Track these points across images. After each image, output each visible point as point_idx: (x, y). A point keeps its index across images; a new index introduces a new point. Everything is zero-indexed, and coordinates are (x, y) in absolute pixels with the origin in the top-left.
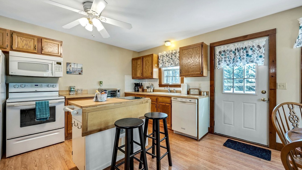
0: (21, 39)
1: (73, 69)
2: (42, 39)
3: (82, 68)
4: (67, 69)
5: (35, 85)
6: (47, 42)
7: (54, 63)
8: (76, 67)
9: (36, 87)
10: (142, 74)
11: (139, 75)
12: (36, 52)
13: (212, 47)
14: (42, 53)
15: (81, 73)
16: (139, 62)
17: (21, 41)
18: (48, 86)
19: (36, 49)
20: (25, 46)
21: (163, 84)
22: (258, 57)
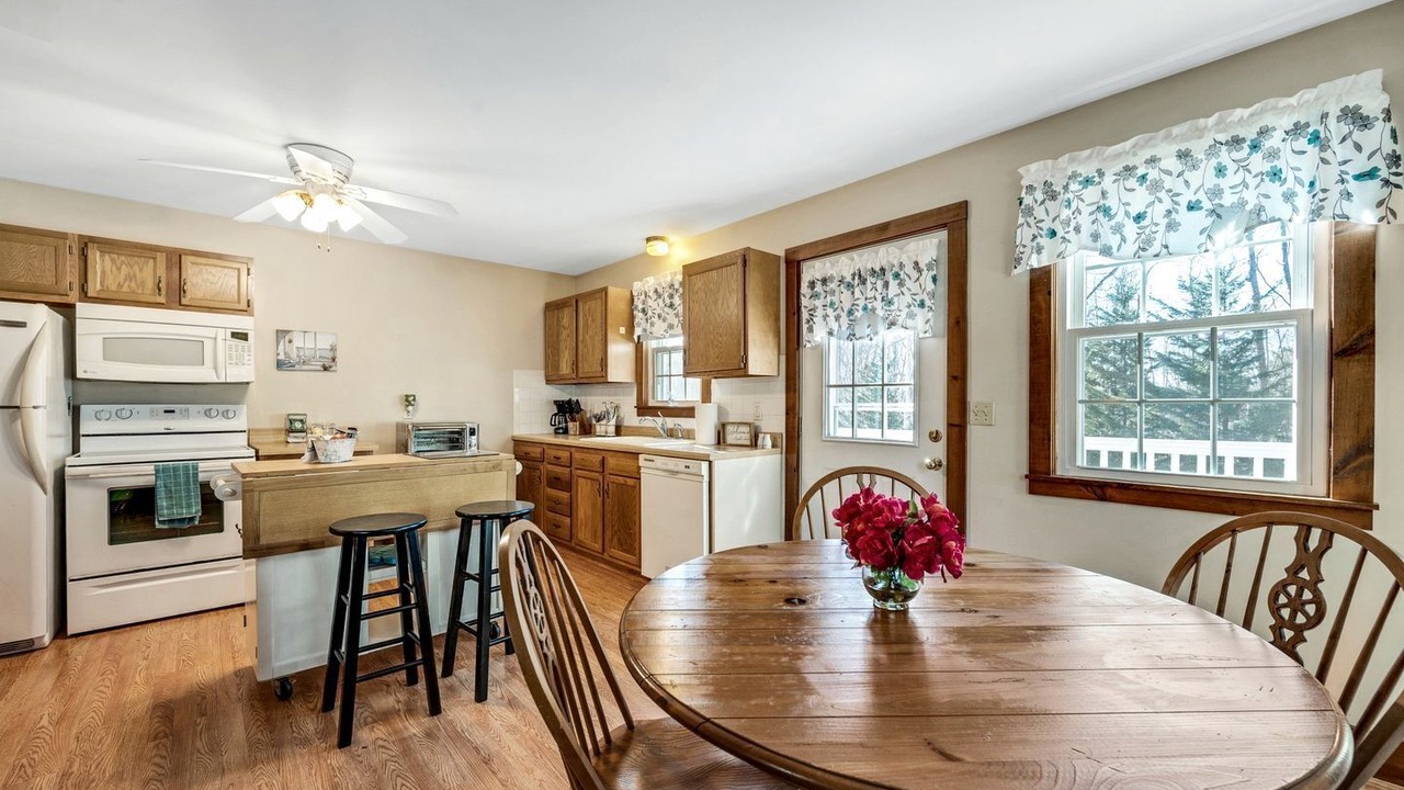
0: (113, 261)
1: (301, 354)
2: (183, 257)
3: (333, 349)
4: (278, 354)
5: (166, 412)
6: (201, 264)
7: (221, 334)
8: (310, 345)
9: (166, 419)
10: (576, 364)
11: (565, 369)
12: (162, 299)
13: (793, 263)
14: (184, 301)
15: (333, 364)
16: (567, 317)
17: (114, 269)
18: (207, 414)
19: (163, 292)
20: (127, 284)
21: (650, 404)
22: (912, 307)
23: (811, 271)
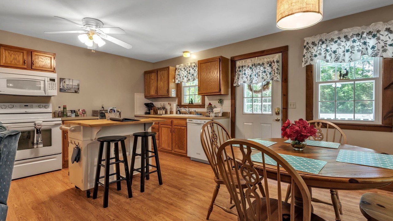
0: (9, 53)
1: (68, 86)
2: (33, 52)
3: (78, 85)
4: (60, 86)
5: (25, 106)
6: (38, 55)
7: (46, 79)
8: (71, 83)
9: (25, 108)
10: (157, 91)
11: (153, 93)
12: (26, 67)
13: (233, 61)
14: (33, 68)
15: (78, 90)
16: (153, 76)
17: (9, 55)
18: (39, 107)
19: (26, 64)
20: (13, 61)
21: (182, 104)
23: (239, 64)
